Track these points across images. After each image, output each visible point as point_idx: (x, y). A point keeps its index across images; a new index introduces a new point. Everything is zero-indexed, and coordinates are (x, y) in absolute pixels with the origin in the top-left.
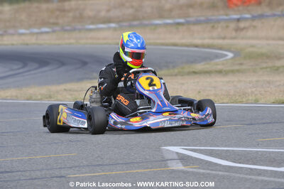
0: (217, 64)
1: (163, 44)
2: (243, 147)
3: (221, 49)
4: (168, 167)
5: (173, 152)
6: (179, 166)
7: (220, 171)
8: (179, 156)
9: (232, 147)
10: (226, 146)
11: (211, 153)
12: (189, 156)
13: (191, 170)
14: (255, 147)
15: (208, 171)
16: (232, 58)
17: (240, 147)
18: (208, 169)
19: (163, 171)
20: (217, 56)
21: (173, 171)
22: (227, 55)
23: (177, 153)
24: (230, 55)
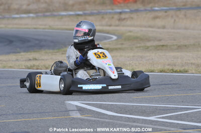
0: (105, 44)
1: (67, 29)
2: (123, 102)
3: (108, 33)
4: (70, 116)
5: (73, 105)
6: (77, 115)
7: (106, 119)
8: (77, 108)
9: (115, 102)
10: (111, 101)
11: (100, 106)
12: (84, 108)
13: (86, 118)
14: (131, 102)
15: (98, 119)
16: (116, 40)
17: (120, 102)
18: (98, 118)
19: (66, 119)
20: (105, 38)
21: (74, 119)
22: (112, 38)
23: (76, 106)
24: (115, 38)
